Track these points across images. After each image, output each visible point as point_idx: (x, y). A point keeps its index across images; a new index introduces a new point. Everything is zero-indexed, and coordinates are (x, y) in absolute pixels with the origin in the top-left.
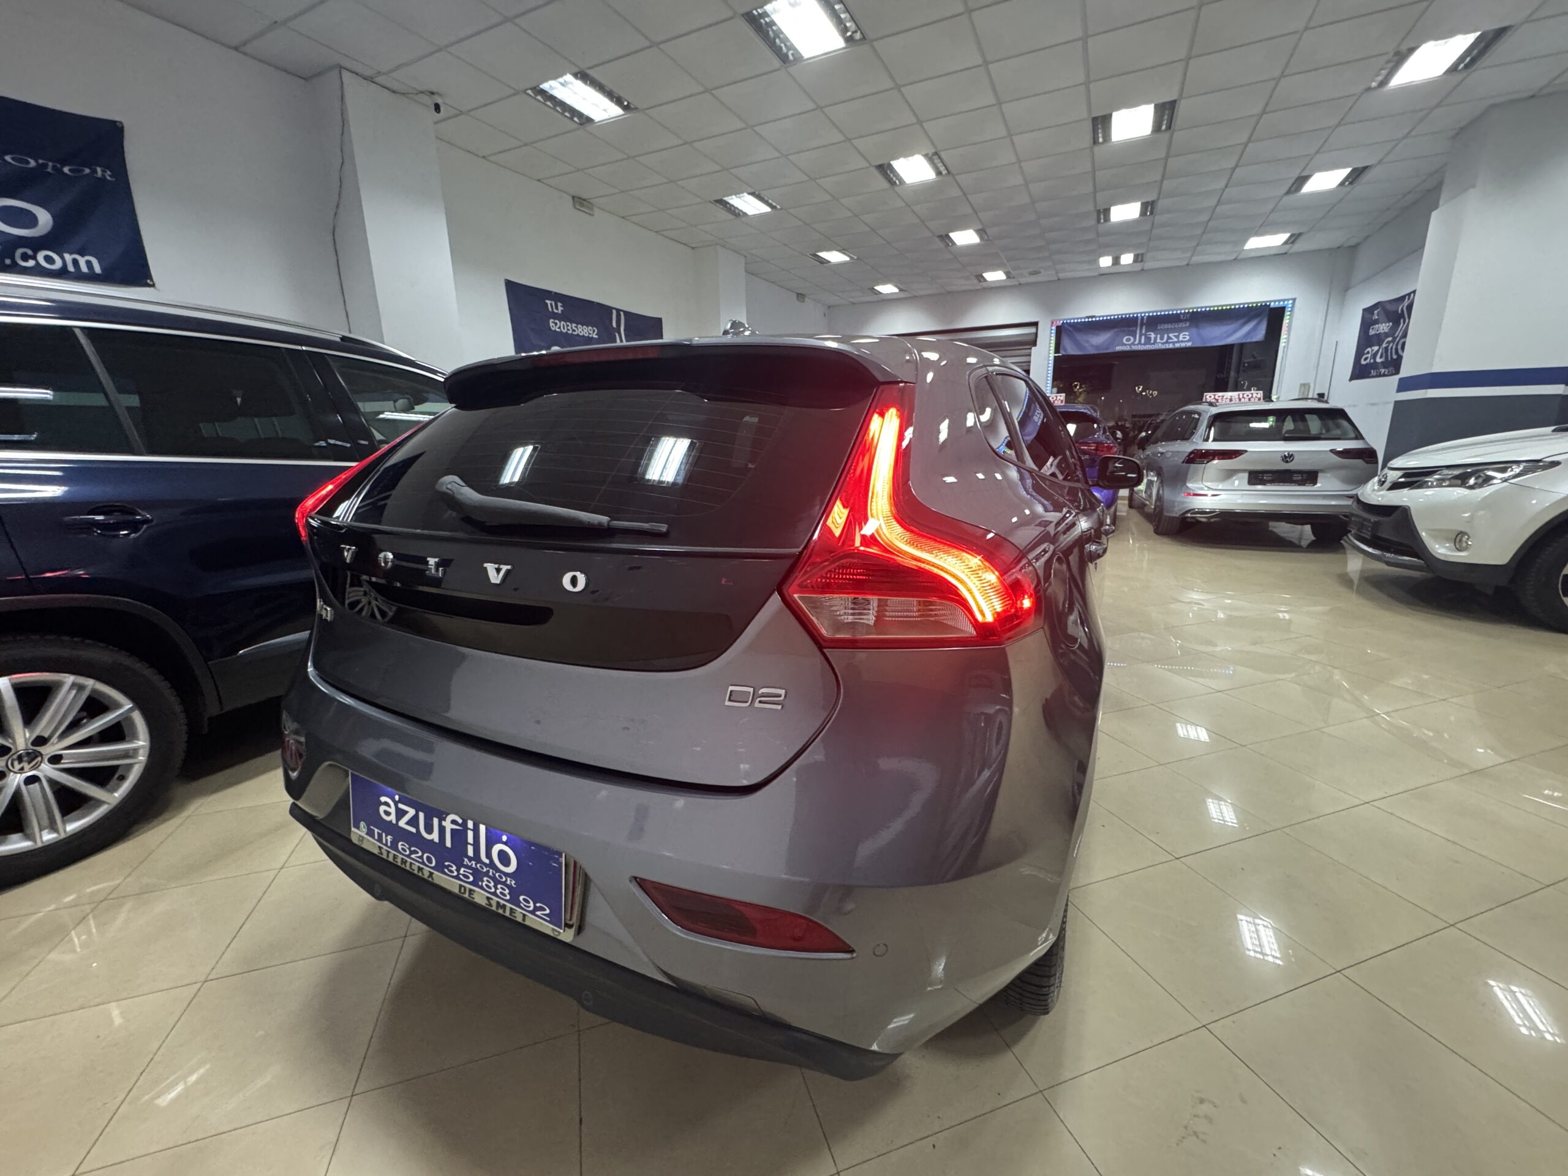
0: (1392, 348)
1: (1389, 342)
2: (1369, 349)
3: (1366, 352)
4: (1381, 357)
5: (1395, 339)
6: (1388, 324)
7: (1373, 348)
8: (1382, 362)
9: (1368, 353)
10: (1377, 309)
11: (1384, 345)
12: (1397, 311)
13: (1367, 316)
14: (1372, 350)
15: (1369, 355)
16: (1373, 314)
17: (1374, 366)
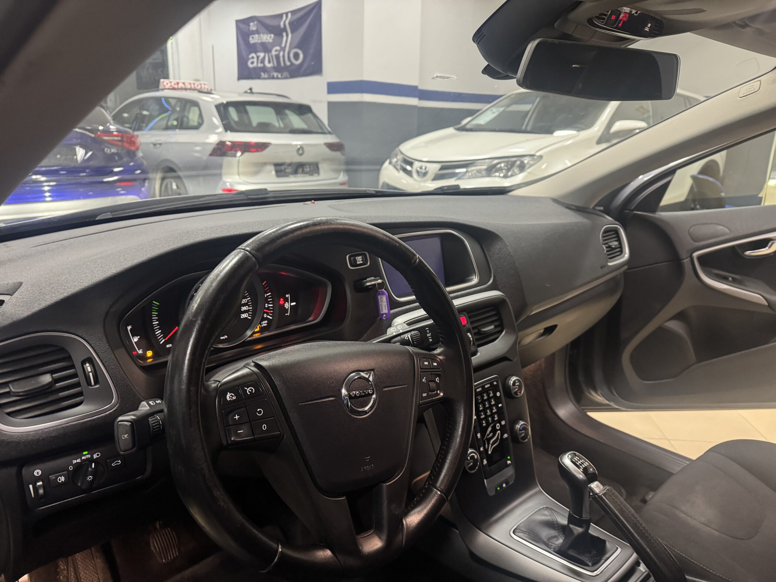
0: (284, 56)
1: (276, 51)
2: (253, 55)
3: (251, 56)
4: (269, 62)
5: (283, 49)
6: (269, 35)
7: (258, 54)
8: (271, 68)
9: (253, 58)
10: (253, 21)
11: (274, 53)
12: (279, 26)
13: (242, 26)
14: (258, 57)
15: (255, 60)
16: (249, 26)
17: (264, 69)
